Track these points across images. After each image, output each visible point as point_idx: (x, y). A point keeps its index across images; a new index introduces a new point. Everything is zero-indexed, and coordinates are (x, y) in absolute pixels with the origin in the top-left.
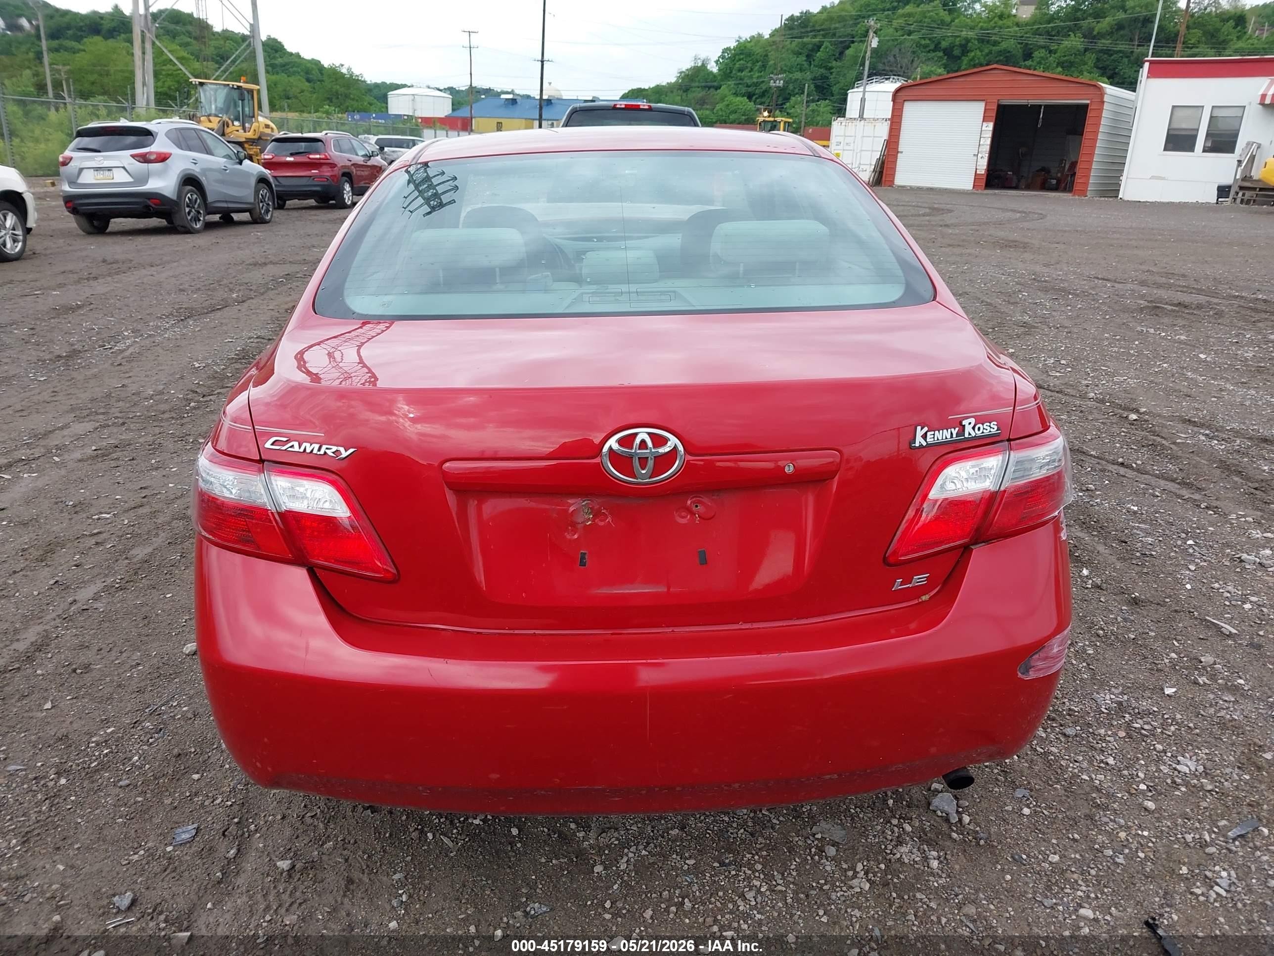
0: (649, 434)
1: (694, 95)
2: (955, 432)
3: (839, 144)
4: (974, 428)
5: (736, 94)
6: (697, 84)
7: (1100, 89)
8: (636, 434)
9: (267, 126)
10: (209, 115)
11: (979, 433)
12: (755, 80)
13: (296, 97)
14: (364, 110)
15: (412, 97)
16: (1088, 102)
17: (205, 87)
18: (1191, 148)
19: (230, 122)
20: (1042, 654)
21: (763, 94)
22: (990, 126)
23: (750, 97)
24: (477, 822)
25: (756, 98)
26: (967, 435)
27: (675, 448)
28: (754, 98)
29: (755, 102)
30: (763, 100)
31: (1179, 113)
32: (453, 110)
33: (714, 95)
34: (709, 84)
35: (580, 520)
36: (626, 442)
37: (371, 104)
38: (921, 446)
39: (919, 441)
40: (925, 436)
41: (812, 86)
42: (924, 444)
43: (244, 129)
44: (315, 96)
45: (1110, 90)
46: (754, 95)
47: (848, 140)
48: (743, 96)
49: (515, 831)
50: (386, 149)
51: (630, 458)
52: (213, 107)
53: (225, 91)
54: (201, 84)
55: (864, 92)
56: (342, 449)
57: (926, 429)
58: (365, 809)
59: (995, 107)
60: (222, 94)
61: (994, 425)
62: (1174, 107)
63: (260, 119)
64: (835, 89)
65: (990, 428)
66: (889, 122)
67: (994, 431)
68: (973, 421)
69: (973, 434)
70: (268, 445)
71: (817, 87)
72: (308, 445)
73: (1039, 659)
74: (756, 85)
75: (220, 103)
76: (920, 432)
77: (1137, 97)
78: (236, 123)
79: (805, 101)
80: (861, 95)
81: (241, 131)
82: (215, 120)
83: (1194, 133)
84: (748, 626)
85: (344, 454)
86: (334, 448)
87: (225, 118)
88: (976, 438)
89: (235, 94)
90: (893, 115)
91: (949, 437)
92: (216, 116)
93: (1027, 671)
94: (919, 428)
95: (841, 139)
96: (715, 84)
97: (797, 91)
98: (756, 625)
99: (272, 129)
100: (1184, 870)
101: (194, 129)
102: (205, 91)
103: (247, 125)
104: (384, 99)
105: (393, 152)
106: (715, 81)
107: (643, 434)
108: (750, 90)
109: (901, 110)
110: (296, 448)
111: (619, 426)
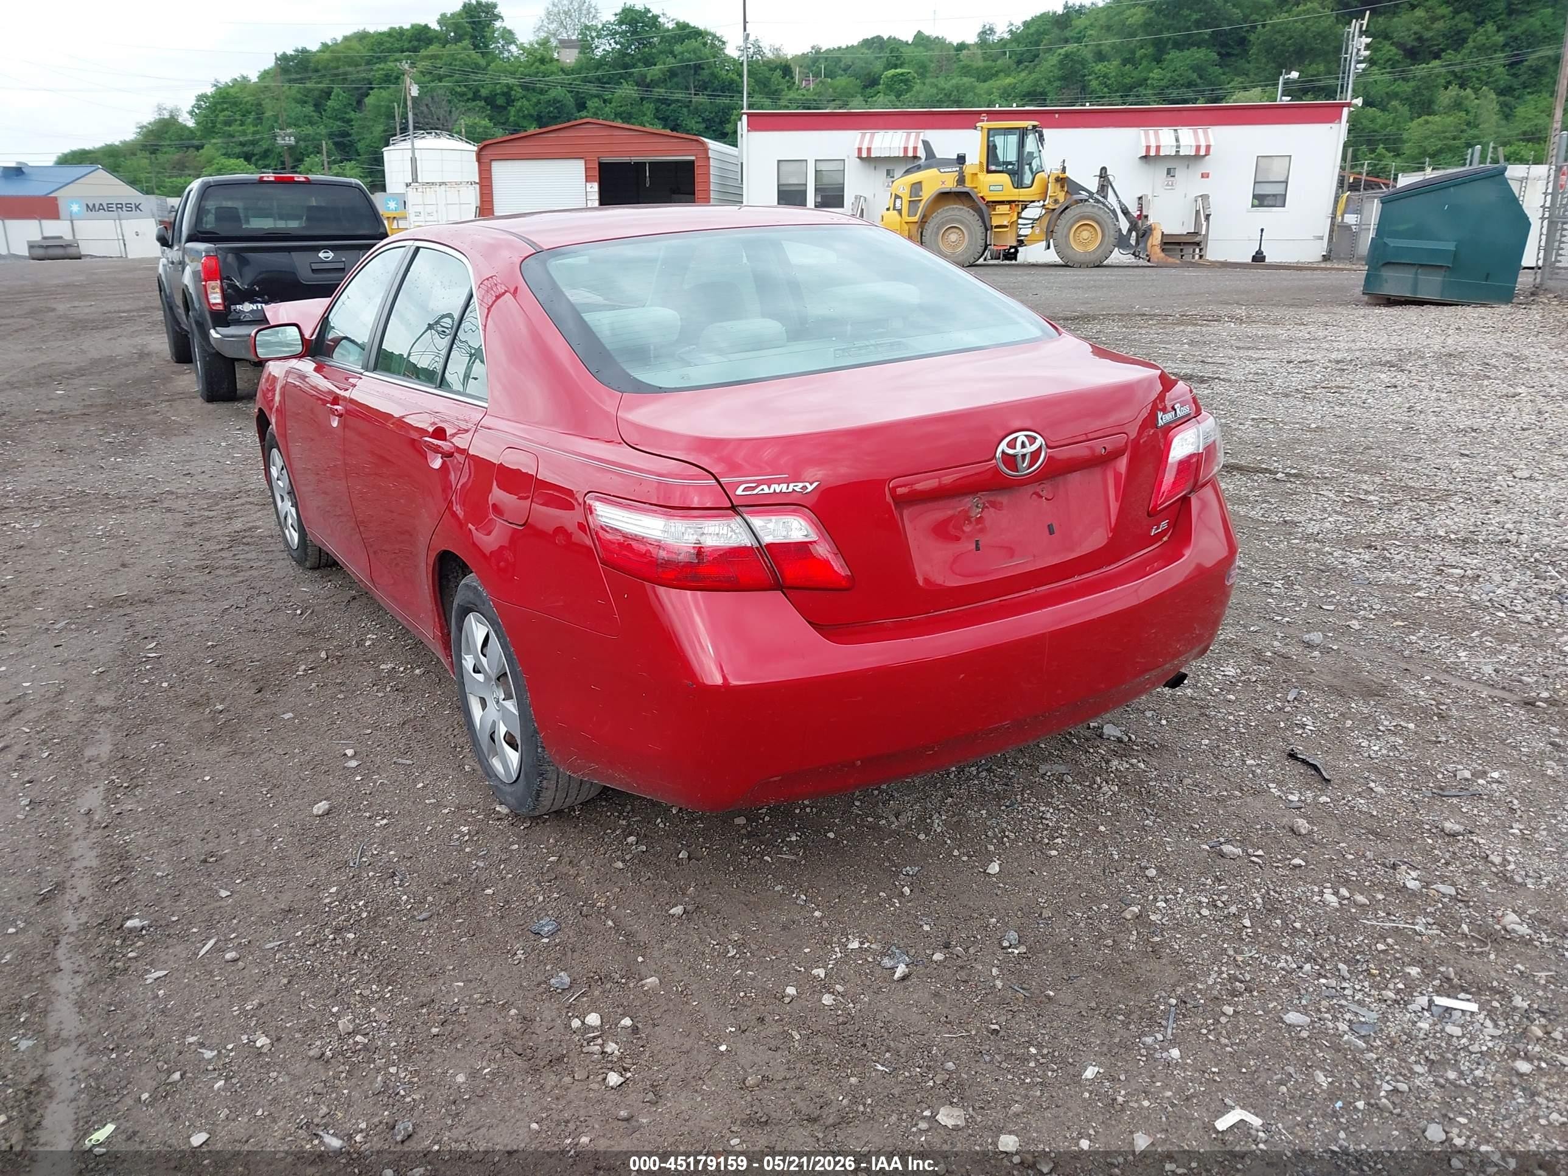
0: (1026, 436)
1: (167, 156)
2: (1173, 414)
3: (418, 214)
4: (1180, 410)
5: (227, 155)
6: (168, 142)
7: (703, 144)
8: (1016, 438)
11: (1183, 414)
12: (250, 137)
16: (693, 158)
18: (803, 203)
21: (266, 154)
22: (595, 187)
23: (248, 157)
25: (257, 160)
26: (1178, 416)
27: (1041, 445)
28: (254, 159)
29: (256, 165)
30: (267, 162)
31: (783, 166)
33: (196, 156)
34: (186, 142)
35: (973, 515)
36: (1012, 445)
39: (1160, 422)
40: (1162, 418)
41: (331, 145)
42: (1162, 424)
45: (714, 145)
46: (254, 155)
47: (429, 209)
48: (238, 157)
51: (1014, 456)
55: (413, 149)
56: (807, 484)
57: (1162, 413)
59: (597, 166)
61: (1188, 407)
62: (779, 161)
64: (361, 146)
66: (477, 186)
67: (1188, 411)
68: (1179, 405)
70: (739, 492)
71: (336, 144)
72: (776, 486)
74: (254, 143)
76: (1159, 416)
77: (741, 152)
79: (326, 164)
80: (409, 154)
83: (802, 188)
85: (810, 488)
86: (801, 485)
88: (1182, 417)
90: (481, 178)
91: (1171, 417)
94: (1159, 413)
95: (420, 209)
96: (196, 142)
97: (310, 149)
100: (1282, 725)
106: (193, 139)
107: (1021, 437)
108: (245, 149)
109: (490, 171)
110: (766, 491)
111: (1003, 433)
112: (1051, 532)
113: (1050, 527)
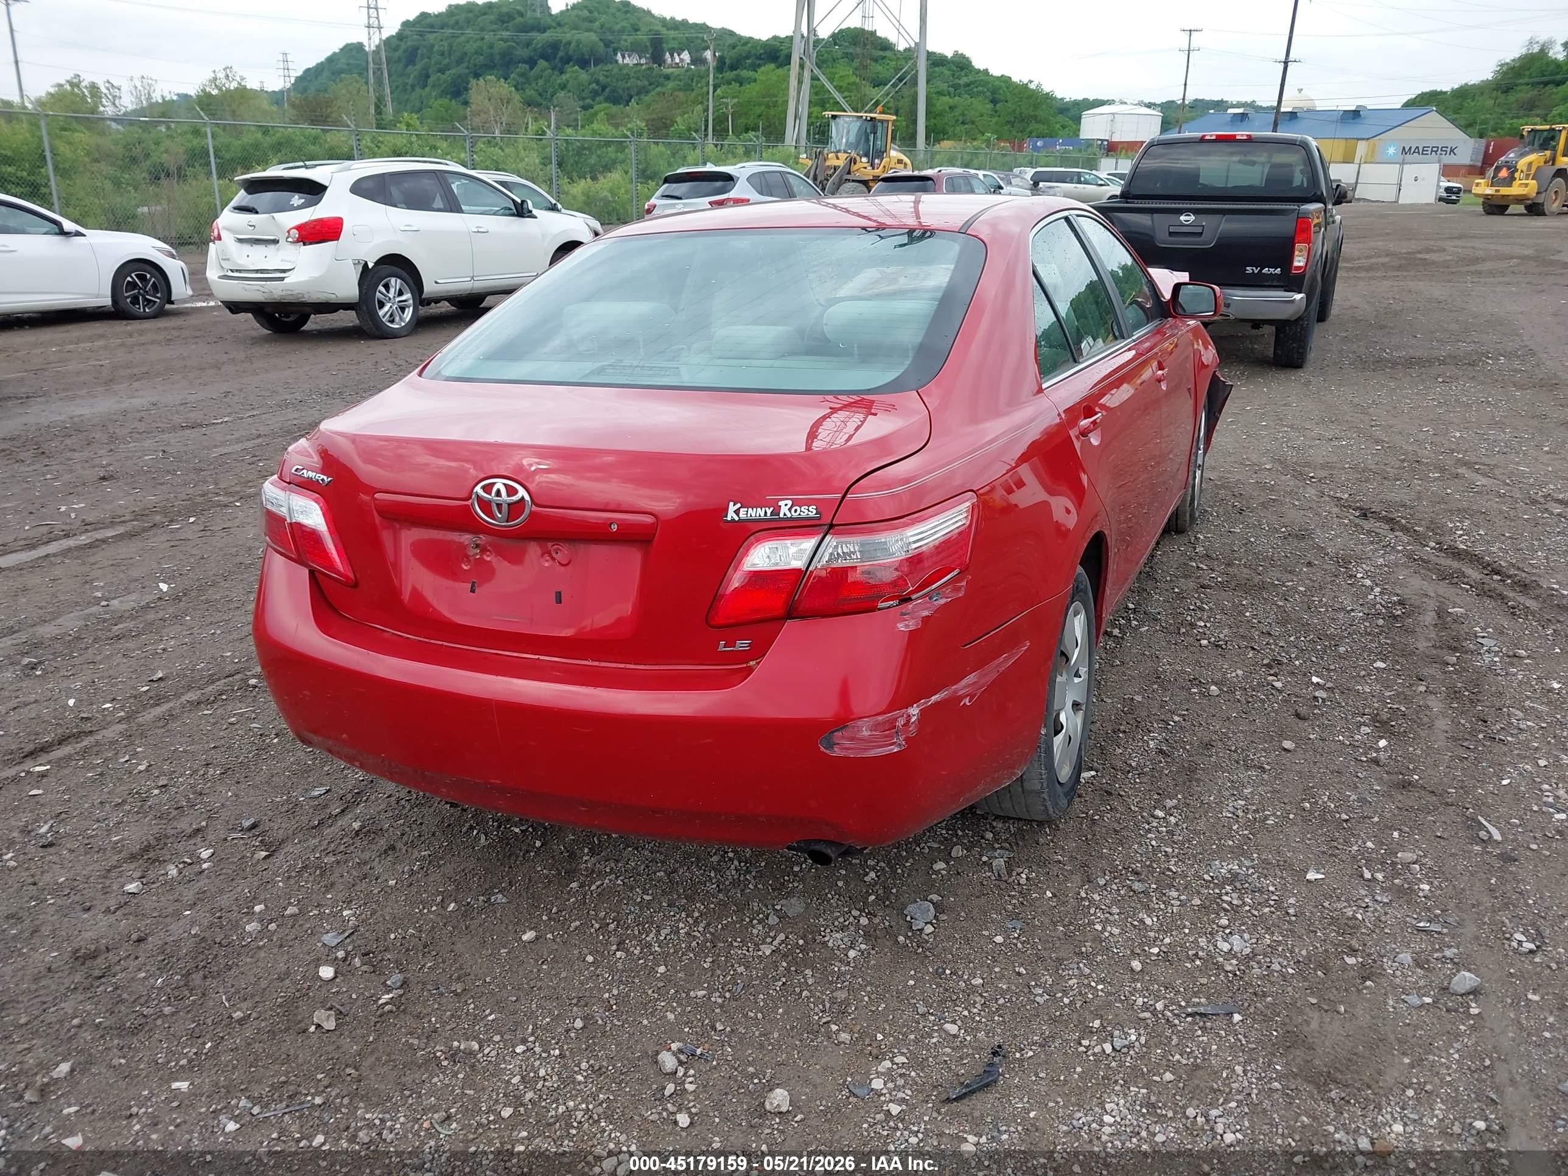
0: (505, 485)
2: (769, 512)
4: (790, 509)
8: (494, 484)
9: (900, 161)
10: (838, 152)
11: (795, 515)
13: (973, 123)
14: (1050, 135)
15: (1110, 117)
17: (839, 121)
19: (858, 158)
20: (846, 733)
24: (517, 830)
26: (781, 515)
27: (523, 498)
32: (1161, 133)
35: (471, 554)
36: (488, 489)
37: (1064, 127)
38: (733, 520)
39: (731, 515)
40: (737, 512)
42: (737, 518)
43: (872, 165)
44: (994, 120)
49: (538, 844)
50: (1041, 184)
51: (490, 502)
52: (844, 140)
53: (858, 124)
54: (834, 117)
56: (325, 478)
57: (739, 505)
58: (447, 803)
60: (855, 126)
61: (813, 509)
63: (893, 153)
65: (810, 512)
67: (811, 515)
68: (790, 503)
69: (789, 515)
70: (293, 471)
72: (310, 473)
73: (843, 737)
75: (852, 138)
76: (732, 508)
78: (864, 160)
81: (870, 168)
82: (843, 156)
84: (596, 663)
85: (326, 482)
86: (322, 477)
87: (853, 154)
88: (791, 519)
89: (869, 125)
91: (762, 514)
92: (845, 152)
93: (831, 746)
94: (731, 504)
98: (603, 664)
99: (906, 164)
101: (780, 172)
102: (837, 125)
103: (877, 161)
104: (1078, 120)
105: (1050, 187)
107: (499, 484)
110: (305, 475)
111: (483, 476)
112: (559, 600)
113: (559, 595)
